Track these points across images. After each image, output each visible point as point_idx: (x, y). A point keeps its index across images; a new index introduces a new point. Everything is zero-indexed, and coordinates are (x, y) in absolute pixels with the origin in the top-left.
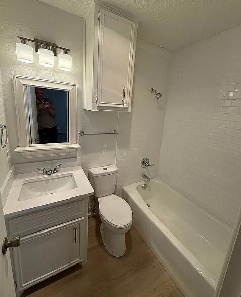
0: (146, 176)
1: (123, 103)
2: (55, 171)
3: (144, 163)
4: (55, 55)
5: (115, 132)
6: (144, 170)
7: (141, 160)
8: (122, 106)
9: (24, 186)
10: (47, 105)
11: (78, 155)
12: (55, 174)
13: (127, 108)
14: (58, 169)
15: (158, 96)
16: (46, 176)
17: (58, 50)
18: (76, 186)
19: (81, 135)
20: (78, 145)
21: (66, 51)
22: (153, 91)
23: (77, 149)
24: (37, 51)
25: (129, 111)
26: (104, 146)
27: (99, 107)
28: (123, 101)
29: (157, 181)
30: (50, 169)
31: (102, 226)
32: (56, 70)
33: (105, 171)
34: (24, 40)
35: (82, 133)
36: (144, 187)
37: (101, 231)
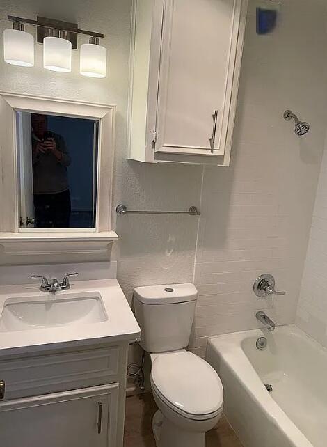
0: (265, 317)
1: (212, 146)
2: (65, 285)
3: (263, 285)
4: (74, 46)
5: (194, 211)
6: (261, 304)
7: (255, 278)
8: (209, 153)
9: (6, 309)
10: (51, 144)
11: (113, 255)
12: (64, 292)
13: (222, 157)
14: (70, 283)
15: (302, 129)
16: (47, 293)
17: (80, 36)
18: (104, 317)
19: (120, 213)
20: (113, 235)
21: (95, 38)
22: (289, 115)
23: (110, 242)
24: (40, 40)
25: (226, 163)
26: (169, 241)
27: (158, 155)
28: (212, 141)
29: (291, 332)
30: (55, 281)
31: (157, 417)
32: (74, 79)
33: (169, 295)
34: (18, 24)
35: (122, 210)
36: (261, 344)
37: (155, 427)
